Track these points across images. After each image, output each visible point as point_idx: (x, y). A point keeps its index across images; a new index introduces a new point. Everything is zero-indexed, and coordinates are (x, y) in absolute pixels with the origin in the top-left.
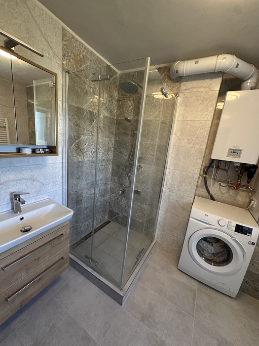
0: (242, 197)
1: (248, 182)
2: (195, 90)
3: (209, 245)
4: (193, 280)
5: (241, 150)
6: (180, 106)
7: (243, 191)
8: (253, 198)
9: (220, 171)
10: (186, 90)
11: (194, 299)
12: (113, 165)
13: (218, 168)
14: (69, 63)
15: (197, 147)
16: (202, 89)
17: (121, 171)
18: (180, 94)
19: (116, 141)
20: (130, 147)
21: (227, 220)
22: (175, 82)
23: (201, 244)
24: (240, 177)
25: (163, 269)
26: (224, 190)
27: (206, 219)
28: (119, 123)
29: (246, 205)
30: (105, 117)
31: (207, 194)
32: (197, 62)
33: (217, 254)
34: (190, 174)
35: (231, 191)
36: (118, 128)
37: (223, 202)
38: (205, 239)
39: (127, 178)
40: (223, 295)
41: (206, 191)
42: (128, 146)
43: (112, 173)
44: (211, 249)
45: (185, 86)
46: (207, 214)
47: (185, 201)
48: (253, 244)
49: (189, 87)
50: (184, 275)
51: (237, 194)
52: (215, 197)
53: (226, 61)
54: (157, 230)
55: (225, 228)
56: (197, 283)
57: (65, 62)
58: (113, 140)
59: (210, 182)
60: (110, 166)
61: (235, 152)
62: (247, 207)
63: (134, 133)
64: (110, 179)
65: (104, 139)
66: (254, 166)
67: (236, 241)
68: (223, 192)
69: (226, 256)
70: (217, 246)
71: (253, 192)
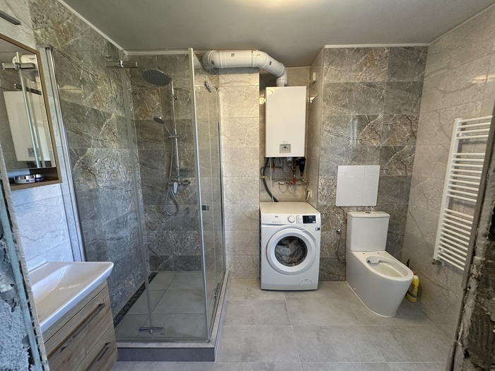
0: (300, 192)
1: (302, 175)
2: (235, 84)
3: (285, 248)
4: (279, 293)
5: (289, 145)
6: (223, 101)
7: (299, 185)
8: (309, 189)
9: (277, 170)
10: (226, 83)
11: (286, 309)
12: (143, 189)
13: (274, 166)
14: (47, 33)
15: (251, 146)
16: (243, 84)
17: (159, 193)
18: (220, 88)
19: (141, 152)
20: (166, 158)
21: (295, 215)
22: (211, 74)
23: (278, 250)
24: (294, 172)
25: (246, 298)
26: (284, 188)
27: (277, 221)
28: (140, 126)
29: (304, 199)
30: (119, 118)
31: (269, 197)
32: (233, 55)
33: (294, 254)
34: (251, 178)
35: (290, 188)
36: (142, 134)
37: (286, 201)
38: (280, 243)
39: (171, 202)
40: (308, 292)
41: (268, 194)
42: (163, 156)
43: (145, 200)
44: (287, 251)
45: (223, 79)
46: (276, 215)
47: (251, 209)
48: (319, 229)
49: (228, 81)
50: (270, 292)
51: (295, 190)
52: (277, 198)
53: (261, 58)
54: (227, 257)
55: (295, 224)
56: (283, 293)
57: (39, 32)
58: (136, 151)
59: (269, 183)
60: (140, 191)
61: (285, 147)
62: (306, 200)
63: (169, 139)
64: (143, 209)
65: (124, 150)
66: (303, 159)
67: (306, 232)
68: (283, 191)
69: (301, 252)
70: (292, 246)
71: (307, 184)
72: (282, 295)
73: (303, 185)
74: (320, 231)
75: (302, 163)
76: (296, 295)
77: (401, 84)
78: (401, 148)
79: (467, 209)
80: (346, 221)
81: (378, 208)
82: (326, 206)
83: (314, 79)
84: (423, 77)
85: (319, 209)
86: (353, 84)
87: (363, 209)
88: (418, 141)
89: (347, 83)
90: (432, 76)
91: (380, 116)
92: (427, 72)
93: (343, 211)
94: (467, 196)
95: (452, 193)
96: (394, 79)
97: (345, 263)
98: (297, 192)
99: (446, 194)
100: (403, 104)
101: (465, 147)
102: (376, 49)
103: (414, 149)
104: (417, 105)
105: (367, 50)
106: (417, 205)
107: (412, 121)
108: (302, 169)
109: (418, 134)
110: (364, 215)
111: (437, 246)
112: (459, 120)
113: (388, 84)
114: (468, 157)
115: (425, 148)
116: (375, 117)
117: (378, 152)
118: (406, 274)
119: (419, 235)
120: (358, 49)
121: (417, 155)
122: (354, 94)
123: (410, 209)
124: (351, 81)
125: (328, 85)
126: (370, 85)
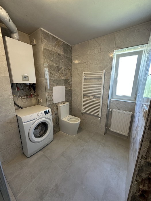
0: (34, 100)
1: (34, 92)
5: (28, 76)
7: (33, 97)
8: (39, 98)
21: (40, 112)
23: (35, 132)
24: (30, 91)
26: (25, 100)
27: (32, 118)
33: (41, 131)
35: (28, 100)
44: (38, 131)
52: (22, 106)
55: (41, 116)
61: (26, 77)
66: (34, 84)
67: (47, 118)
68: (25, 101)
69: (45, 128)
70: (40, 128)
71: (37, 96)
72: (41, 152)
73: (35, 97)
74: (52, 116)
75: (34, 86)
76: (46, 148)
77: (67, 57)
78: (69, 80)
79: (87, 97)
80: (57, 109)
81: (66, 101)
82: (50, 104)
83: (35, 43)
84: (71, 57)
85: (48, 106)
86: (54, 52)
87: (62, 103)
88: (72, 78)
89: (52, 51)
90: (74, 57)
91: (63, 68)
92: (72, 55)
93: (56, 105)
94: (87, 93)
95: (84, 93)
96: (65, 55)
97: (59, 125)
98: (32, 101)
99: (83, 94)
100: (68, 65)
101: (85, 80)
102: (60, 40)
103: (71, 80)
104: (71, 66)
105: (57, 39)
106: (74, 98)
107: (70, 71)
108: (34, 89)
109: (72, 76)
110: (63, 105)
111: (82, 109)
112: (84, 72)
113: (64, 56)
114: (86, 83)
115: (74, 80)
116: (62, 68)
117: (64, 81)
118: (78, 120)
119: (76, 107)
120: (54, 37)
121: (72, 82)
122: (55, 57)
123: (72, 100)
124: (53, 50)
125: (44, 49)
126: (59, 55)
